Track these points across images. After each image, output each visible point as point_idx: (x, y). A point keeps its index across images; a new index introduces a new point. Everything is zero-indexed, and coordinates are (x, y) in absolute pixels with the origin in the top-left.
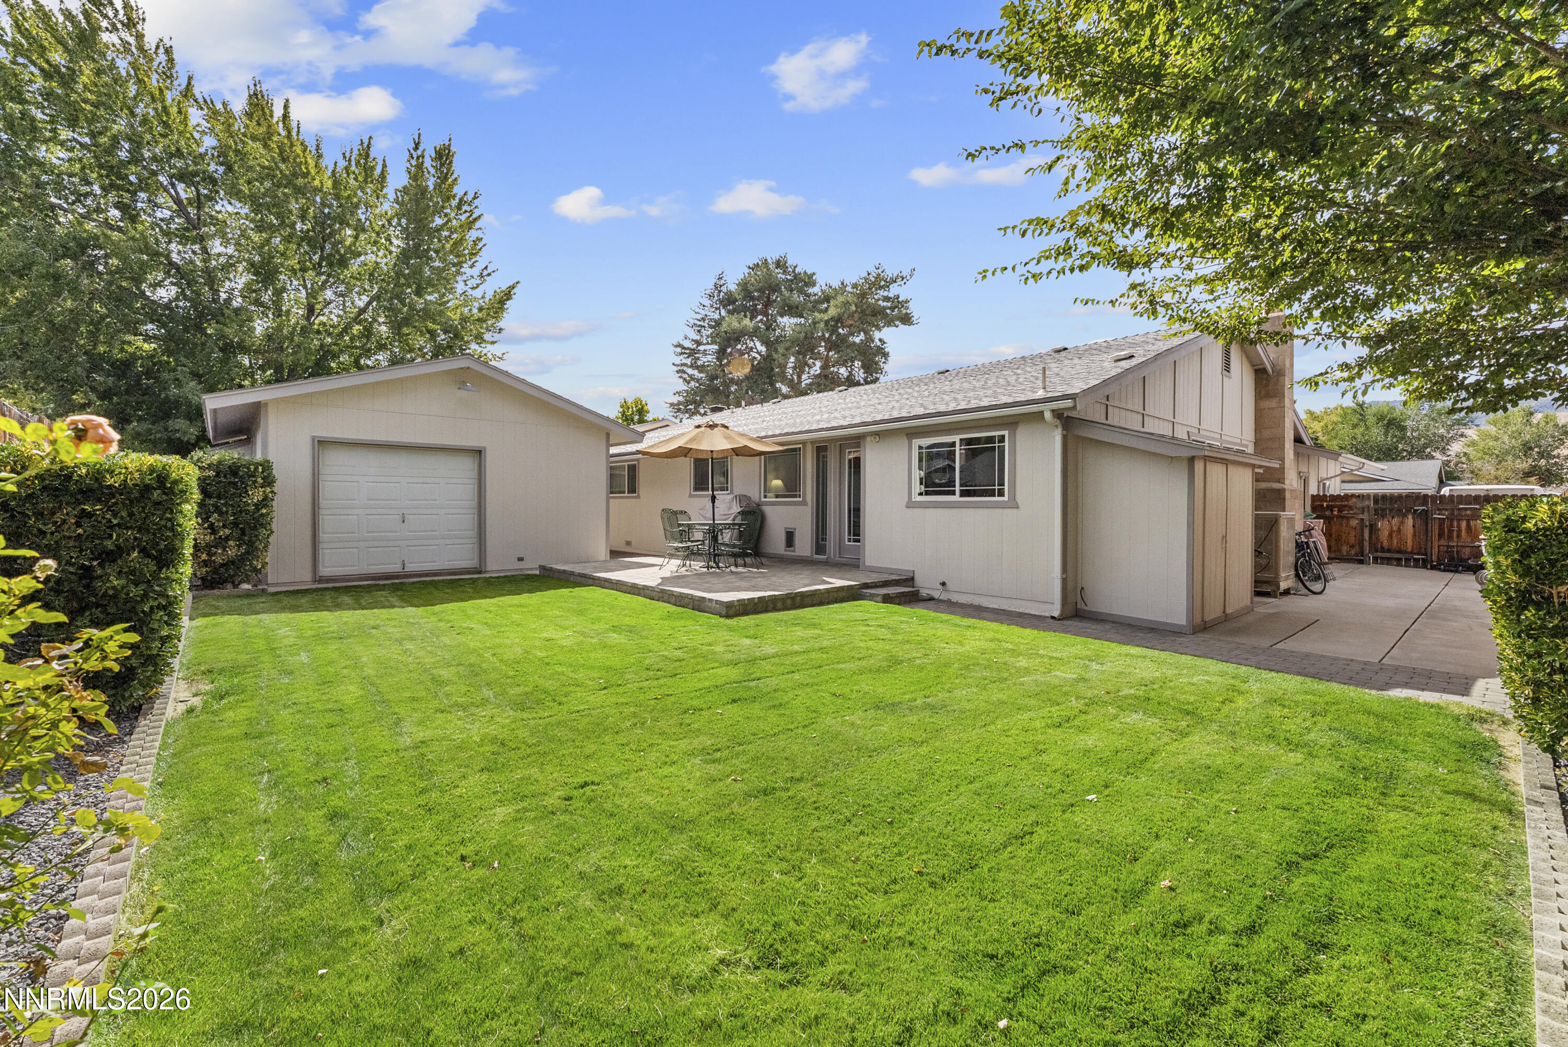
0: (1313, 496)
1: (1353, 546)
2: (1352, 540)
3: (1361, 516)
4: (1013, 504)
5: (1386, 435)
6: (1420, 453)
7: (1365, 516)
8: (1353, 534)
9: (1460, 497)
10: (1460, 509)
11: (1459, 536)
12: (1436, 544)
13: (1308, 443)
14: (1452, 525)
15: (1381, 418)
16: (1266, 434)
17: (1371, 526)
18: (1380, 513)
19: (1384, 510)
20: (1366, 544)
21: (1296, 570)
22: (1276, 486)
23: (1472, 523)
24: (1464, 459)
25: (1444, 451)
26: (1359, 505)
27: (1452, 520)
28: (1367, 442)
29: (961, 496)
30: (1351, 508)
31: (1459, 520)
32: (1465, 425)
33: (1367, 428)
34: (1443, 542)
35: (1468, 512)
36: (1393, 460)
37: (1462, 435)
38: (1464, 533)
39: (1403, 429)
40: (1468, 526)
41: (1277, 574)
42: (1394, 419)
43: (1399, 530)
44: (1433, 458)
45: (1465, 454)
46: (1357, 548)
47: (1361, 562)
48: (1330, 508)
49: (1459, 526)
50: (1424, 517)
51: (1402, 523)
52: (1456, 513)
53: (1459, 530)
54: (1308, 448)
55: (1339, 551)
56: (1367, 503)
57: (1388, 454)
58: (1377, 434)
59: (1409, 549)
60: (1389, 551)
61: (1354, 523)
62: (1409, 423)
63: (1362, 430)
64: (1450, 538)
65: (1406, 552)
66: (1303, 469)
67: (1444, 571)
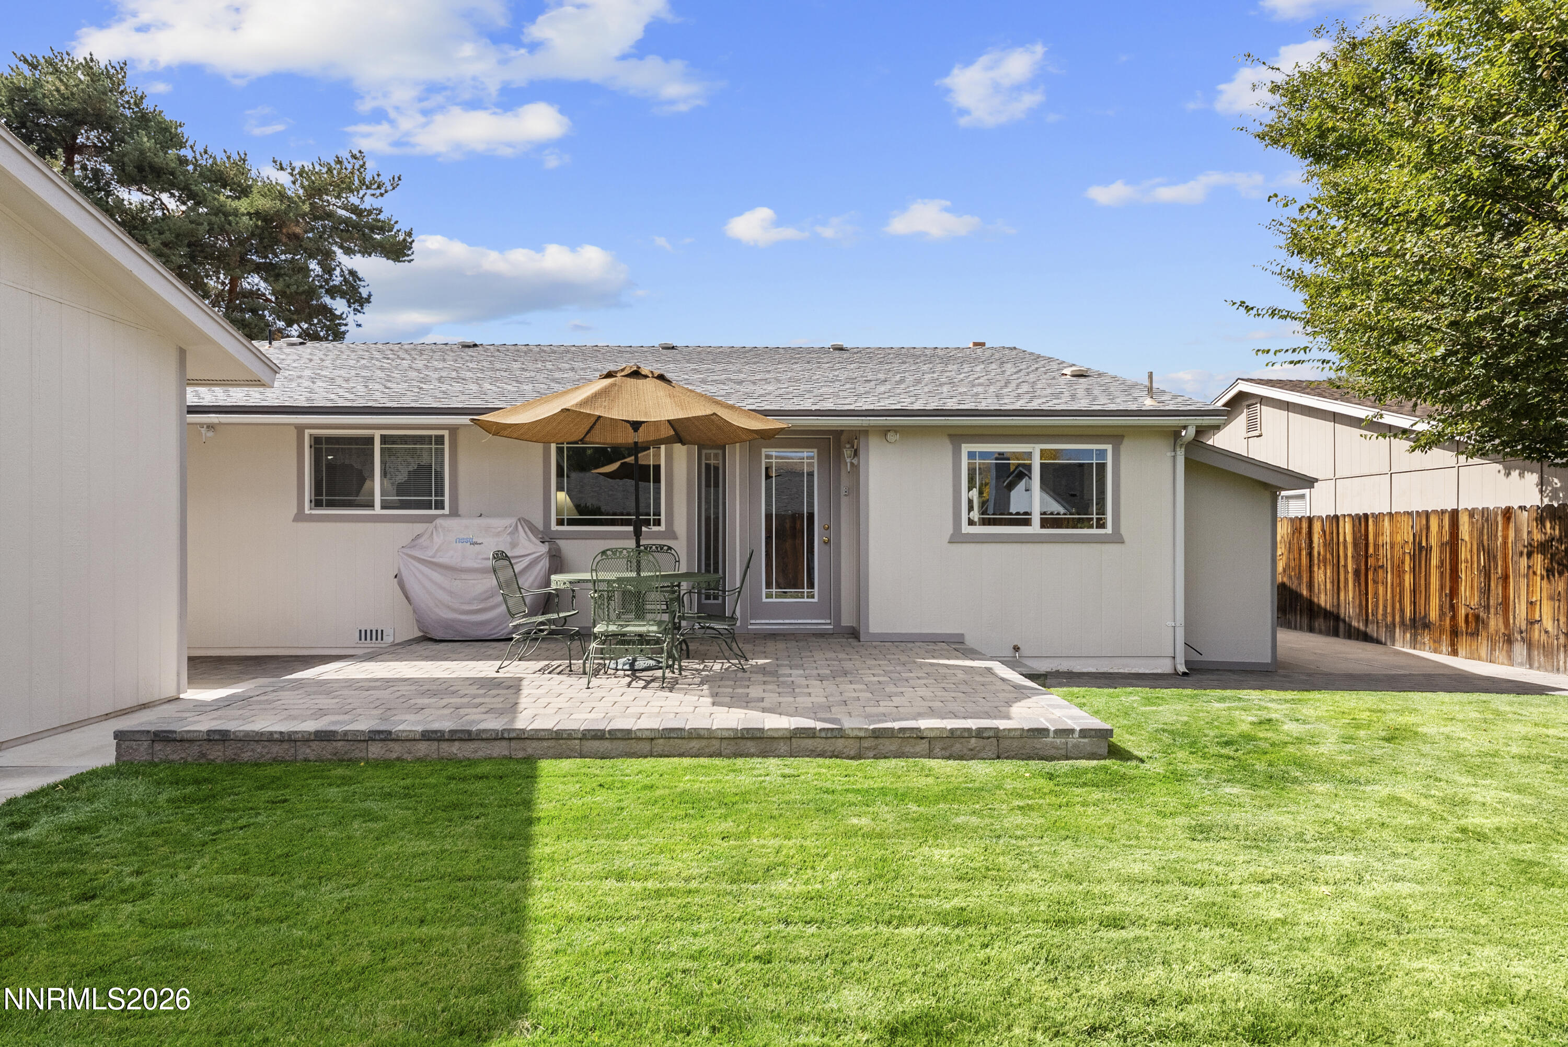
4: (1117, 538)
29: (1042, 526)
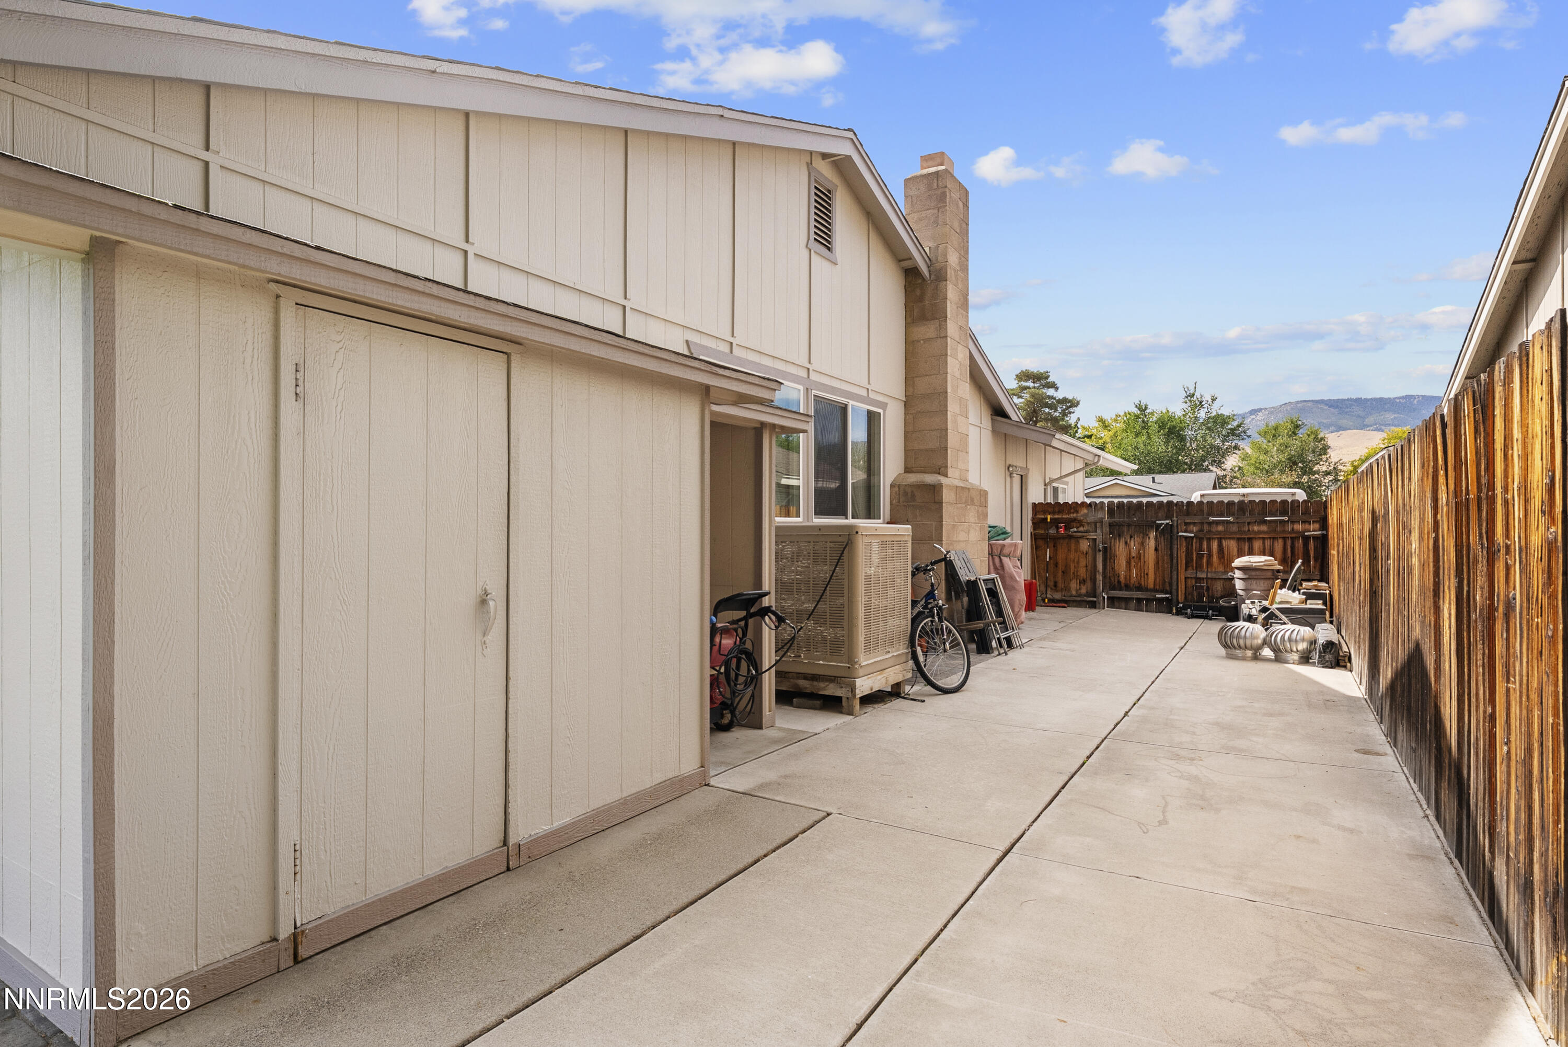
0: (1034, 504)
1: (1083, 582)
2: (1082, 572)
3: (1092, 536)
5: (1167, 443)
6: (1197, 467)
7: (1098, 536)
8: (1083, 563)
9: (1210, 503)
10: (1210, 523)
11: (1209, 563)
12: (1182, 577)
13: (1014, 417)
14: (1201, 549)
15: (1162, 424)
16: (922, 385)
17: (1105, 548)
18: (1116, 530)
19: (1120, 525)
20: (1100, 577)
21: (912, 644)
22: (930, 479)
23: (1224, 543)
24: (1238, 475)
25: (1219, 464)
26: (1091, 519)
27: (1201, 540)
28: (1148, 454)
30: (1080, 523)
31: (1209, 540)
32: (1239, 435)
33: (1149, 437)
34: (1190, 573)
35: (1220, 528)
36: (1174, 472)
37: (1236, 447)
38: (1215, 559)
39: (1182, 439)
40: (1220, 546)
41: (851, 660)
42: (1175, 427)
43: (1139, 556)
44: (1211, 471)
45: (1240, 468)
46: (1089, 584)
47: (1093, 605)
48: (1056, 522)
49: (1209, 549)
50: (1168, 534)
51: (1142, 544)
52: (1206, 527)
53: (1210, 555)
54: (1018, 424)
55: (1067, 589)
56: (1100, 515)
57: (1170, 466)
58: (1159, 445)
59: (1151, 586)
60: (1127, 587)
61: (1085, 545)
62: (1189, 433)
63: (1144, 438)
64: (1199, 567)
65: (1147, 590)
66: (1019, 462)
67: (1193, 616)
